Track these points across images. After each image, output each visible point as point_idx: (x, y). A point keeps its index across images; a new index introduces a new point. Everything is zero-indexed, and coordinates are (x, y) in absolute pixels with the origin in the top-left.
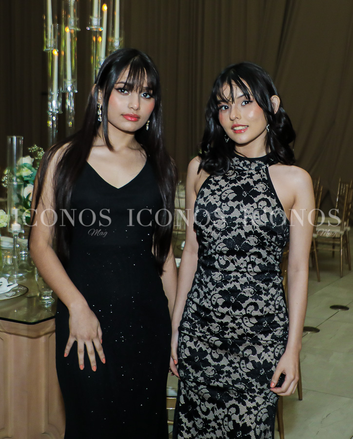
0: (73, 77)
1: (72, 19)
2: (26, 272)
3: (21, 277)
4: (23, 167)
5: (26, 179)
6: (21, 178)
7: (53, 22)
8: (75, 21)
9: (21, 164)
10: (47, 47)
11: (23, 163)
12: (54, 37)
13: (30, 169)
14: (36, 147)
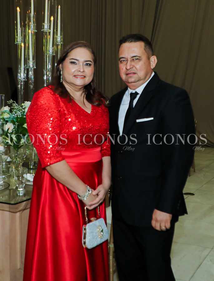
0: (33, 59)
1: (32, 24)
2: (7, 175)
3: (4, 177)
4: (4, 113)
5: (6, 120)
6: (4, 119)
7: (21, 27)
8: (34, 26)
9: (3, 111)
10: (17, 42)
11: (5, 110)
12: (22, 35)
13: (9, 114)
14: (11, 101)
